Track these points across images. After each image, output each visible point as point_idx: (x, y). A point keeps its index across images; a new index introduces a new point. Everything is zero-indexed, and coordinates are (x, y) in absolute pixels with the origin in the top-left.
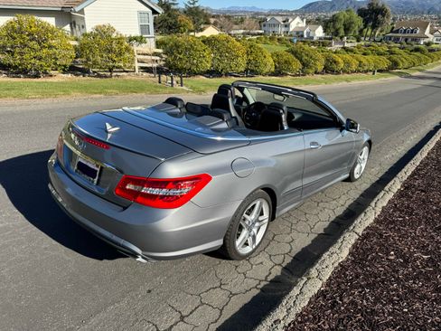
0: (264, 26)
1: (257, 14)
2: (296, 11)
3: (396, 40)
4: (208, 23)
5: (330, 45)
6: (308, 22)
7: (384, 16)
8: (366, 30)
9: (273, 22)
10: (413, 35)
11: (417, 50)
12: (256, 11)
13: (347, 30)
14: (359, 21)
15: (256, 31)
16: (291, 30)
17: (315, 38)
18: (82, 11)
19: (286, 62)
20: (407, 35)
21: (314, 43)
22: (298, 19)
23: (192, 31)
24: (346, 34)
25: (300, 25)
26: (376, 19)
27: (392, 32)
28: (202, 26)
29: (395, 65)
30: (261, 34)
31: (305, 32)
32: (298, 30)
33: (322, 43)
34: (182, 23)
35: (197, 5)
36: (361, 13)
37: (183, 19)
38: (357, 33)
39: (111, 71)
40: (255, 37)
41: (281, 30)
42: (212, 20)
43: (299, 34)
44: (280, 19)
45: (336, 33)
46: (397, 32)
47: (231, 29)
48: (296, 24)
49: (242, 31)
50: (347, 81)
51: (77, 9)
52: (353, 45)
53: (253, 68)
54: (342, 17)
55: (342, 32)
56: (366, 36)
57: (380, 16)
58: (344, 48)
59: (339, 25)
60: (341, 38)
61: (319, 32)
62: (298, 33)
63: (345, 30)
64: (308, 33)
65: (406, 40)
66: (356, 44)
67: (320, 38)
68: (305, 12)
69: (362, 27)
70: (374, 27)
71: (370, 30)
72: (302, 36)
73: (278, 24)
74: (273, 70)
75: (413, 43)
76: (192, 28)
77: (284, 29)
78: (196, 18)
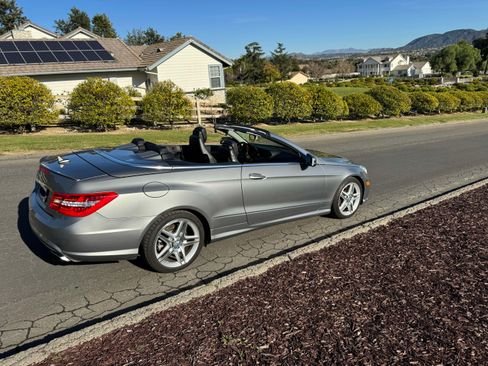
0: (360, 67)
1: (356, 55)
2: (401, 49)
4: (296, 70)
5: (439, 82)
6: (411, 59)
8: (485, 63)
9: (370, 63)
12: (353, 52)
13: (460, 64)
14: (476, 54)
15: (351, 74)
16: (392, 69)
17: (421, 77)
18: (155, 70)
19: (363, 104)
21: (418, 82)
22: (399, 58)
23: (278, 80)
24: (460, 69)
25: (402, 64)
28: (290, 74)
30: (357, 76)
31: (409, 70)
32: (400, 69)
33: (429, 81)
34: (268, 72)
35: (284, 52)
36: (478, 44)
37: (269, 68)
38: (475, 67)
39: (171, 123)
40: (349, 80)
41: (380, 70)
42: (301, 67)
43: (402, 73)
44: (378, 59)
45: (447, 69)
47: (322, 73)
48: (397, 62)
49: (334, 75)
50: (442, 121)
51: (151, 68)
52: (468, 80)
53: (320, 112)
54: (453, 50)
55: (454, 67)
58: (456, 85)
59: (451, 60)
60: (454, 73)
61: (427, 69)
62: (400, 72)
63: (458, 64)
64: (413, 72)
66: (472, 80)
67: (427, 76)
68: (412, 48)
69: (480, 59)
72: (406, 75)
73: (377, 64)
74: (347, 113)
76: (279, 76)
77: (383, 70)
78: (283, 66)
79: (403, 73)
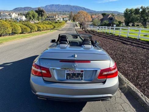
0: (1, 16)
3: (49, 20)
5: (30, 22)
6: (18, 14)
7: (44, 13)
8: (39, 17)
9: (4, 15)
10: (53, 18)
11: (56, 22)
13: (34, 17)
14: (36, 14)
16: (13, 17)
17: (23, 20)
20: (52, 18)
21: (24, 22)
22: (14, 14)
24: (34, 18)
25: (16, 16)
26: (41, 14)
27: (47, 17)
29: (54, 27)
31: (19, 18)
36: (36, 11)
38: (37, 18)
41: (9, 18)
44: (7, 14)
45: (30, 18)
46: (49, 17)
48: (14, 15)
50: (46, 33)
54: (30, 13)
55: (32, 18)
56: (40, 19)
57: (42, 13)
58: (35, 23)
59: (31, 16)
60: (32, 20)
61: (24, 18)
63: (33, 17)
65: (52, 20)
66: (38, 21)
67: (25, 20)
69: (38, 16)
70: (42, 16)
71: (41, 17)
72: (18, 20)
73: (7, 16)
75: (54, 20)
79: (17, 19)
